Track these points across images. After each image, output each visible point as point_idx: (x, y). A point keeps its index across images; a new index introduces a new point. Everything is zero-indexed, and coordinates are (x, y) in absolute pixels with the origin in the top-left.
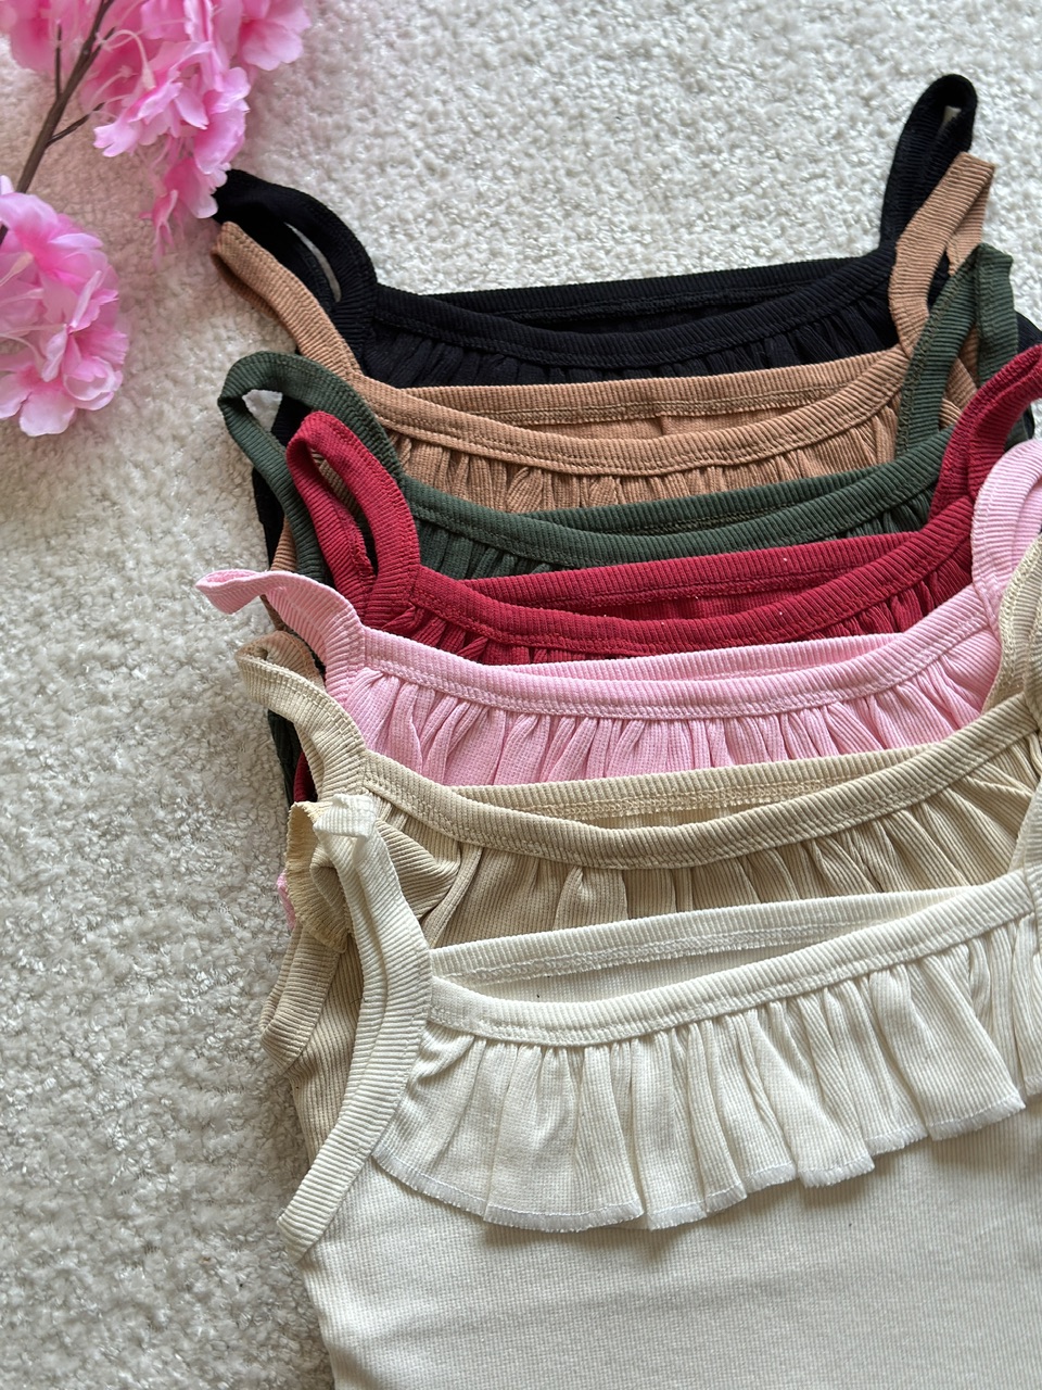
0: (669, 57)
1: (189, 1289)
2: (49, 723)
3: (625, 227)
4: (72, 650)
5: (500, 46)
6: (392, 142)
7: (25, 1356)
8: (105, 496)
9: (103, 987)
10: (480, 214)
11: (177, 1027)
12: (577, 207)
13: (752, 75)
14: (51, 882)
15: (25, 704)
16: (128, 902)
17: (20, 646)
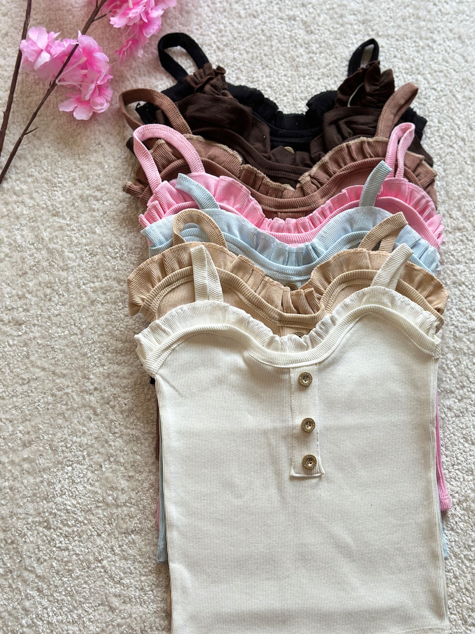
0: (302, 21)
1: (108, 403)
2: (75, 216)
3: (282, 75)
4: (85, 193)
5: (245, 11)
6: (207, 38)
7: (51, 420)
8: (99, 144)
9: (86, 304)
10: (234, 65)
11: (110, 319)
12: (267, 66)
13: (329, 30)
14: (72, 268)
15: (67, 209)
16: (97, 277)
17: (67, 189)
